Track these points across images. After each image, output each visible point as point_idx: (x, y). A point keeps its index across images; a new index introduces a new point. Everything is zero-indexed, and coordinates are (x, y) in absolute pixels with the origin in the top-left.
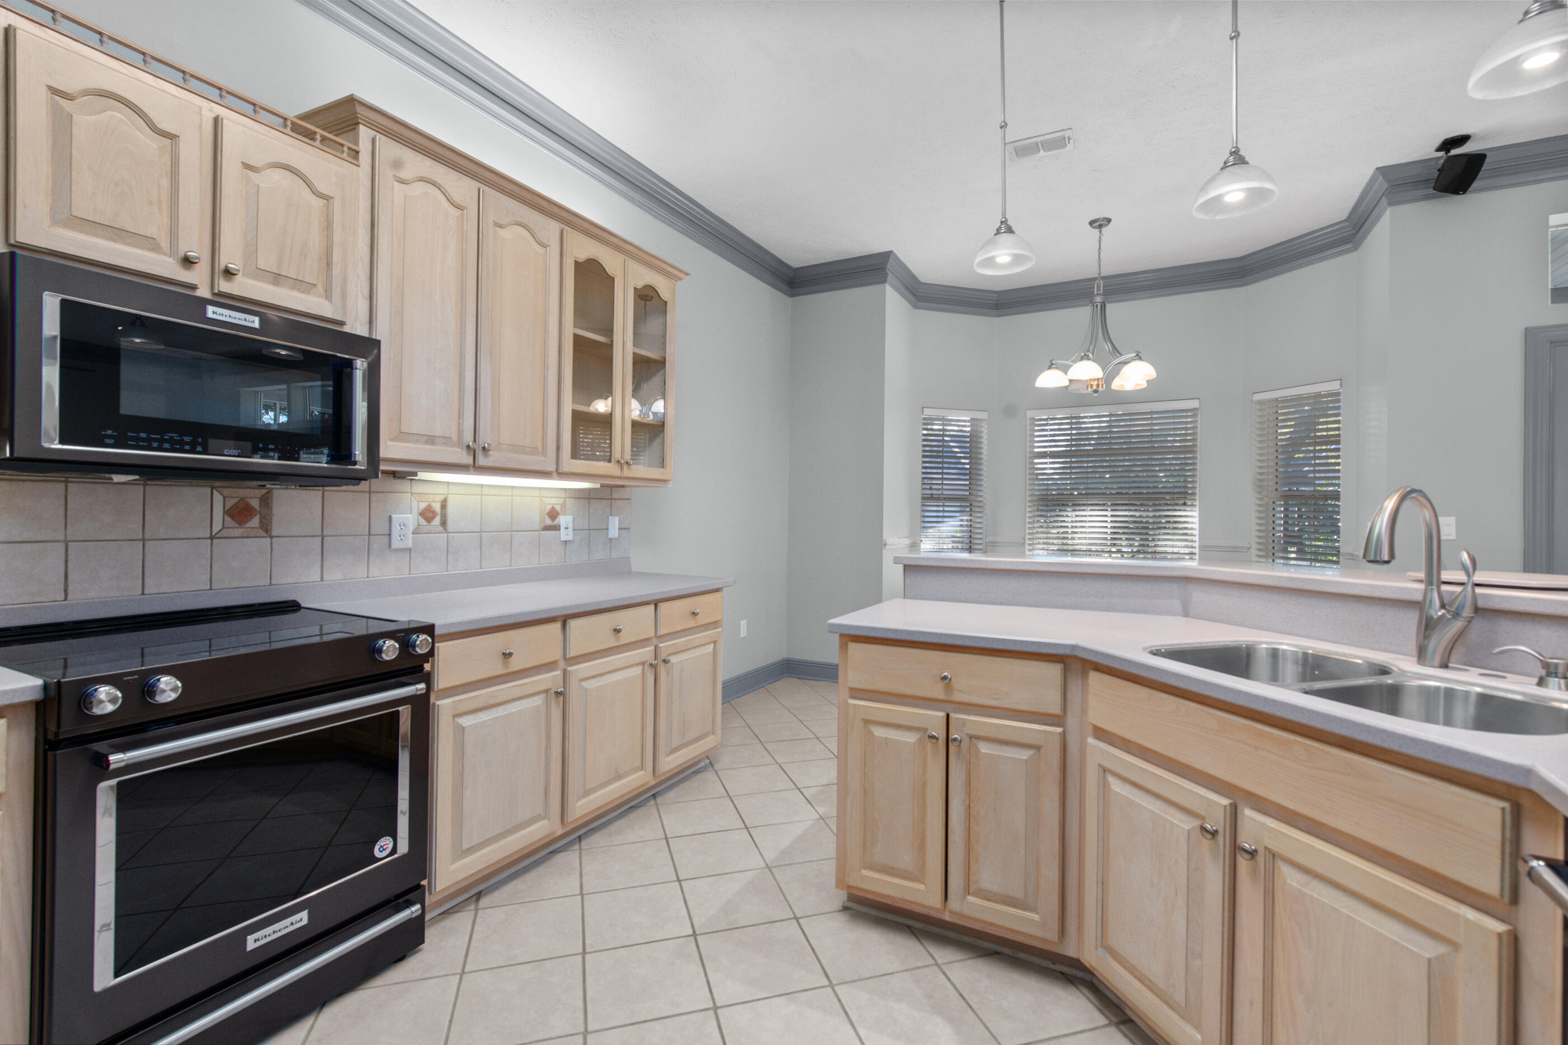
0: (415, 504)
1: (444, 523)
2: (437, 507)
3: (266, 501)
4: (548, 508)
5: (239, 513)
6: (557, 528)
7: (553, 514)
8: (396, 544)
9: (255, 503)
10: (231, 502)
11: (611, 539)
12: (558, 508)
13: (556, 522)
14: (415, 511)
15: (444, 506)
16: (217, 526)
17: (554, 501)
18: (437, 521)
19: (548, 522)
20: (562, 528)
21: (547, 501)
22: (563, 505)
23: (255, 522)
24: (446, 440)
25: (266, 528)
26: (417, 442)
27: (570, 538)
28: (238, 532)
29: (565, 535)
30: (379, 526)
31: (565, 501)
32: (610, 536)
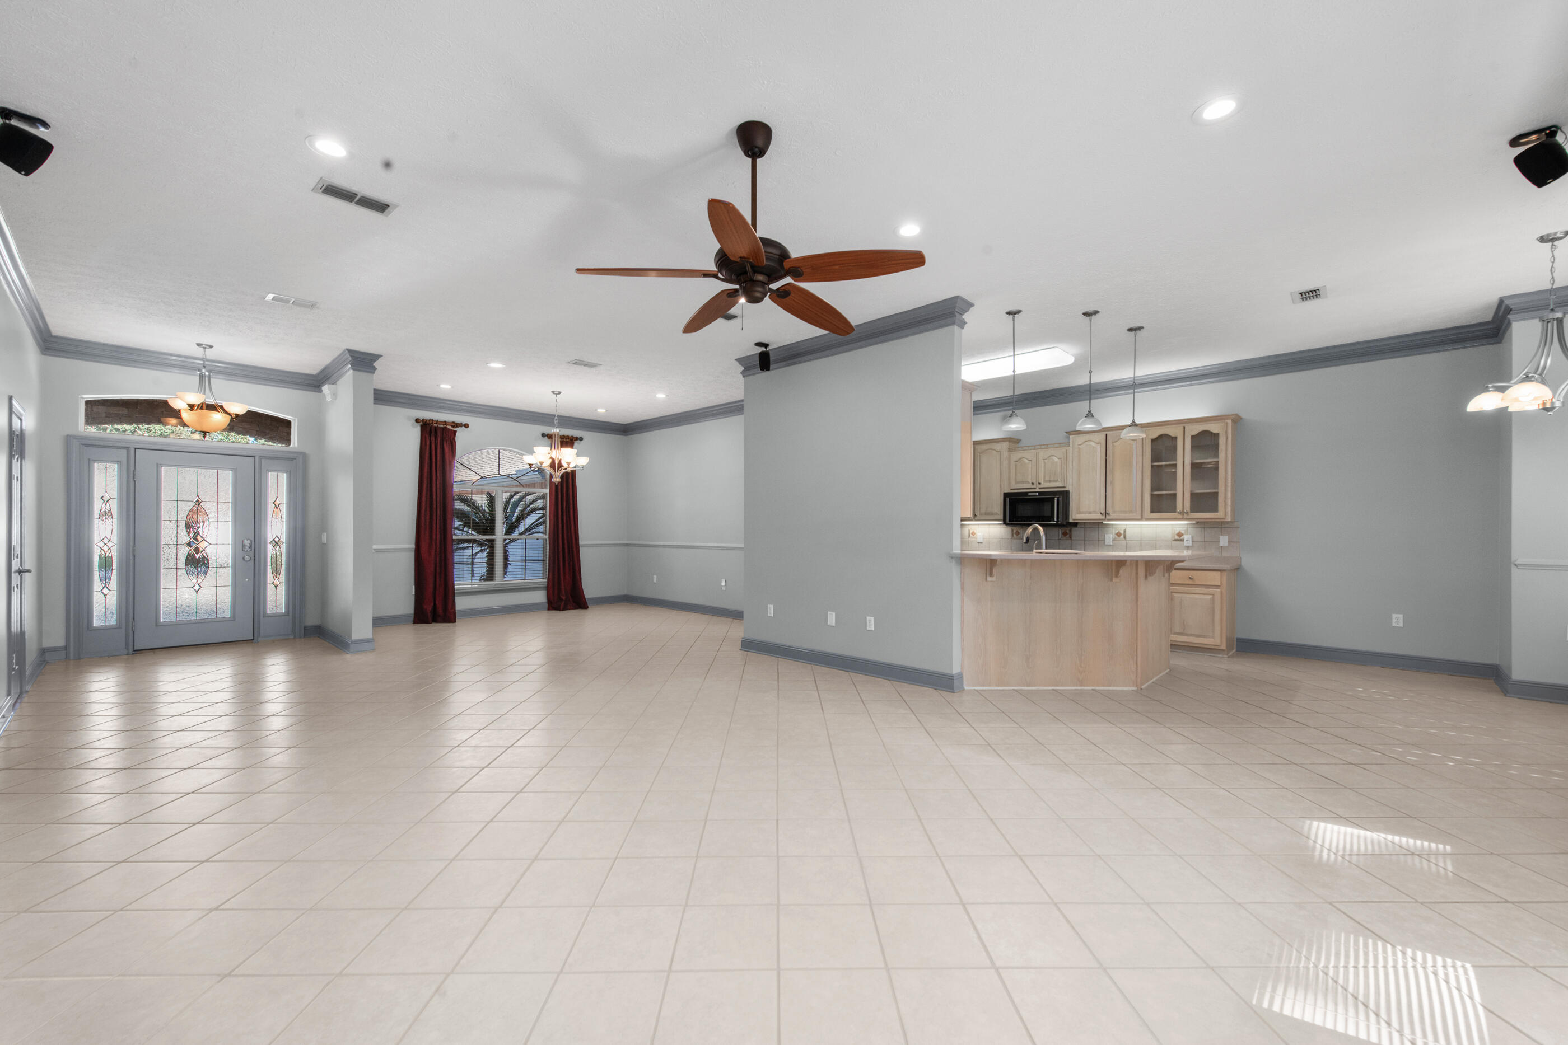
0: (1113, 531)
1: (1125, 537)
2: (1122, 532)
3: (1070, 531)
4: (1177, 532)
5: (1065, 534)
6: (1182, 540)
7: (1180, 535)
8: (1106, 544)
9: (1068, 531)
10: (1063, 531)
11: (1222, 547)
12: (1183, 532)
13: (1181, 538)
14: (1114, 534)
15: (1125, 531)
16: (1060, 537)
17: (1181, 529)
18: (1122, 536)
19: (1177, 537)
20: (1185, 540)
21: (1175, 529)
22: (1187, 532)
23: (1068, 535)
24: (1095, 512)
25: (1070, 537)
26: (1085, 514)
27: (1190, 545)
28: (1065, 538)
29: (1186, 544)
30: (1101, 538)
31: (1187, 530)
32: (1221, 545)
